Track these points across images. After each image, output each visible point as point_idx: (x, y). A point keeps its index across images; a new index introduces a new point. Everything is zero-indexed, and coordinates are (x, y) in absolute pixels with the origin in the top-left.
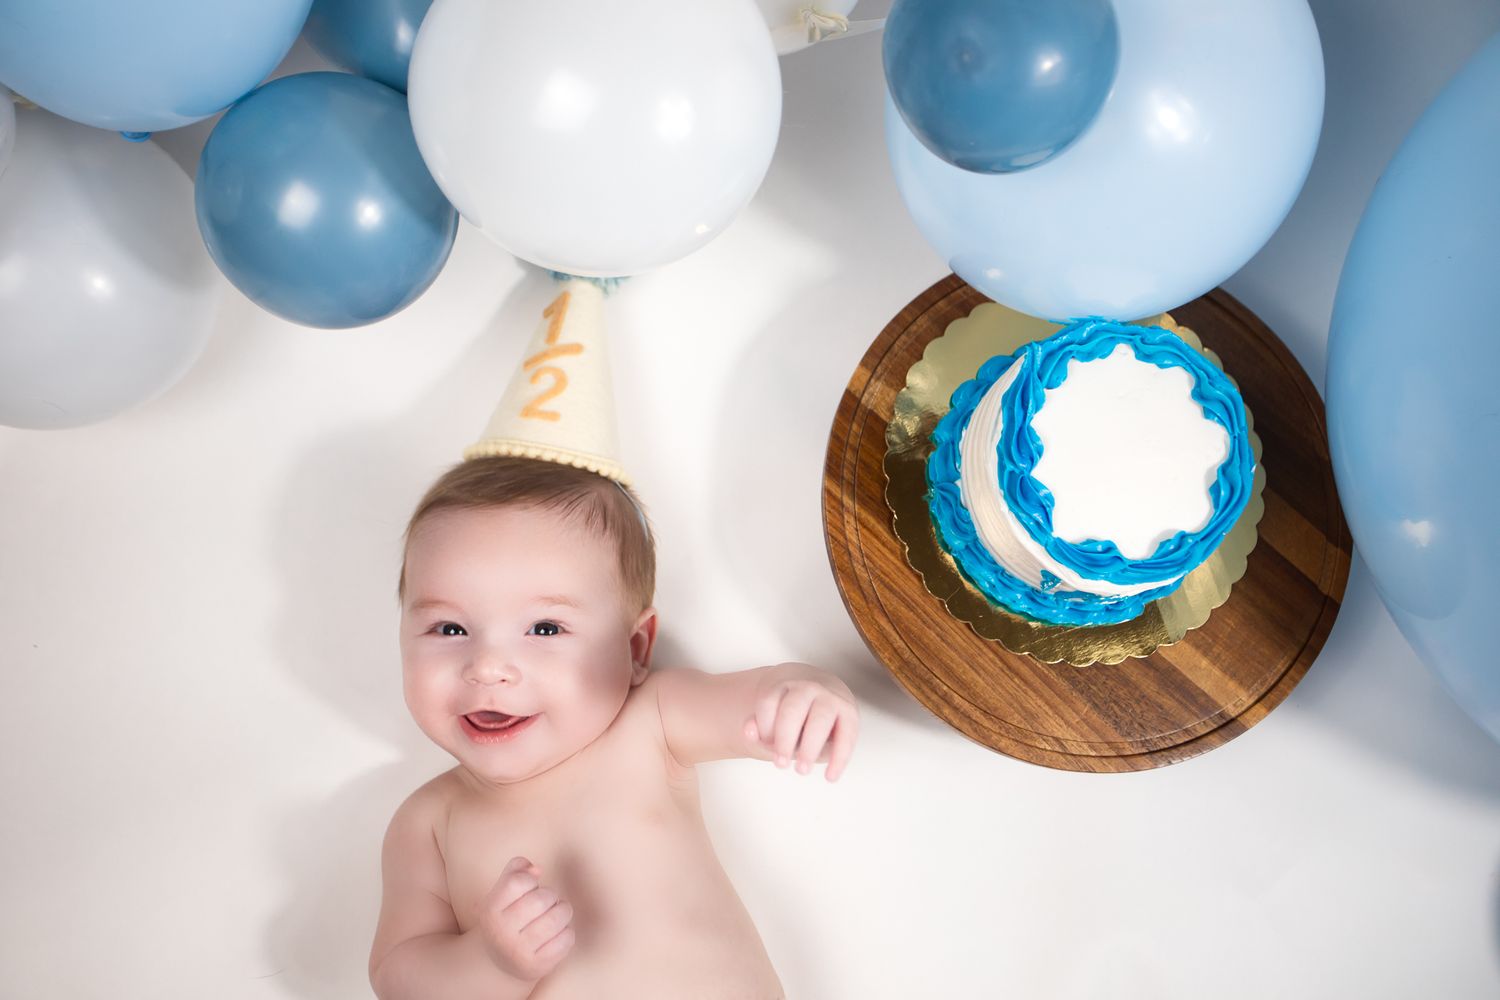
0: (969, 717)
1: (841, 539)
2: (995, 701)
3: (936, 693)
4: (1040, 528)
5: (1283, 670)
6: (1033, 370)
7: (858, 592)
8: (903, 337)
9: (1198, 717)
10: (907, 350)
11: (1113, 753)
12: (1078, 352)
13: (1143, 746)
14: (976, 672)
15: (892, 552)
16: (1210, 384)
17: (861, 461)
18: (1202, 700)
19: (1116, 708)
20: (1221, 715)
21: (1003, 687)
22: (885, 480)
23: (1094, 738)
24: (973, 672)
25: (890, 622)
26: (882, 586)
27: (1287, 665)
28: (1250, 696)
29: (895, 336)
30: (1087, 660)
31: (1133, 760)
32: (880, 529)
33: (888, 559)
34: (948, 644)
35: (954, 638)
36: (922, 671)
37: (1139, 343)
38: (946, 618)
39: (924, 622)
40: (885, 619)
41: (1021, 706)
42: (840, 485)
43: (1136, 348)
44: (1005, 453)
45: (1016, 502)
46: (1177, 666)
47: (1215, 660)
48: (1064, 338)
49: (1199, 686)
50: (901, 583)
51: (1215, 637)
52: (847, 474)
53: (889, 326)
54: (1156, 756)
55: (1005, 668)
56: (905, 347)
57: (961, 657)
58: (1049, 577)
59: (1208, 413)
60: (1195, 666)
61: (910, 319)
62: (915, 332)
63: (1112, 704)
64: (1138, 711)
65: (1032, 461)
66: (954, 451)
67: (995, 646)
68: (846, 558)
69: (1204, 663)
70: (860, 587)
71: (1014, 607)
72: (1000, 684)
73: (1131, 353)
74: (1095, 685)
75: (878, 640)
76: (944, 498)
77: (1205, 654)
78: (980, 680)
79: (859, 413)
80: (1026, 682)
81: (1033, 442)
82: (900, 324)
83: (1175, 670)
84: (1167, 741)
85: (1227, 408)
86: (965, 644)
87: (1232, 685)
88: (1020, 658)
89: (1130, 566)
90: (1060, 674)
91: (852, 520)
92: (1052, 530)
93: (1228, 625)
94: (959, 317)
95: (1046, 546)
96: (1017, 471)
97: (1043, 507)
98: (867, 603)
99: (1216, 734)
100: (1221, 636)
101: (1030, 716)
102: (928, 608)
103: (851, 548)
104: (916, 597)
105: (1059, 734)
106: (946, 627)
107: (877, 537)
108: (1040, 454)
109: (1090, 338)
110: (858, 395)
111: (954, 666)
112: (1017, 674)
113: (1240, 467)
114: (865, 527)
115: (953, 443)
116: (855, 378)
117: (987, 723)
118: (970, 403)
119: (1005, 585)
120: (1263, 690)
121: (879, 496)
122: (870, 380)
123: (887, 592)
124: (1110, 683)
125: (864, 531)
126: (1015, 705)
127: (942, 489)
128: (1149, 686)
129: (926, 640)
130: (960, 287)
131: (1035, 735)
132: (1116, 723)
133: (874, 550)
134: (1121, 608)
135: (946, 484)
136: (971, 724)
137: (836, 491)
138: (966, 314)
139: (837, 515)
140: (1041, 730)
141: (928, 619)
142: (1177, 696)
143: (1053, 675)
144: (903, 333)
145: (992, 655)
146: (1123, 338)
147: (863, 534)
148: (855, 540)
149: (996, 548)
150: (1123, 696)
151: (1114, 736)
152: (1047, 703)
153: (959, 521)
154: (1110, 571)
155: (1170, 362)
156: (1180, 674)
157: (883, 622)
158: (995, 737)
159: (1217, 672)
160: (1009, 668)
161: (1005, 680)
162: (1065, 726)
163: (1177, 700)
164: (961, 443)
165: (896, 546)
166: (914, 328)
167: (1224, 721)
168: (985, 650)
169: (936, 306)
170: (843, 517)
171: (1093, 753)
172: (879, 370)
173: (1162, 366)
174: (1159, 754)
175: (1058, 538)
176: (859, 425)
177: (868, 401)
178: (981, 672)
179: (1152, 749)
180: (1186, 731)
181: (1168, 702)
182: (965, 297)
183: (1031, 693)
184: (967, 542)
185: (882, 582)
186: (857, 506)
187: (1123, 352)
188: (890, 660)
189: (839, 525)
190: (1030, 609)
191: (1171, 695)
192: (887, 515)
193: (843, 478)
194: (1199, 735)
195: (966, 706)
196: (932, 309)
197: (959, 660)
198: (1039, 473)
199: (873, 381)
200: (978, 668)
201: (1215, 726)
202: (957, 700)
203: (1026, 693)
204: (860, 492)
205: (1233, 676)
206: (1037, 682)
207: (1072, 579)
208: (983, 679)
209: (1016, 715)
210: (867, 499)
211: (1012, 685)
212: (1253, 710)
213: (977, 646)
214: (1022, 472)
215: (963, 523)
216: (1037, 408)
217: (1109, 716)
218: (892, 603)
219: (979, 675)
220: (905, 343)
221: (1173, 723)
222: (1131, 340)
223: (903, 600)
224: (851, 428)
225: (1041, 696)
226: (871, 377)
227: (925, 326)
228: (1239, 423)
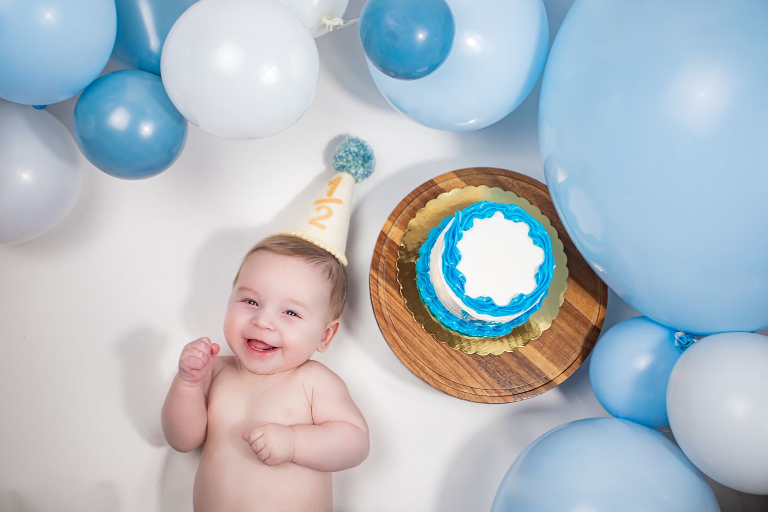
0: (432, 377)
1: (377, 297)
2: (444, 370)
3: (418, 366)
4: (460, 291)
5: (575, 359)
6: (458, 222)
7: (384, 320)
8: (408, 208)
9: (535, 379)
10: (409, 213)
11: (497, 395)
12: (478, 215)
13: (510, 392)
14: (436, 357)
15: (400, 303)
16: (535, 229)
17: (387, 262)
18: (537, 371)
19: (498, 374)
20: (546, 378)
21: (448, 364)
22: (397, 271)
23: (488, 387)
24: (435, 357)
25: (398, 334)
26: (395, 318)
27: (576, 357)
28: (559, 370)
29: (404, 207)
30: (486, 353)
31: (505, 398)
32: (395, 293)
33: (397, 306)
34: (423, 344)
35: (426, 342)
36: (412, 356)
37: (505, 212)
38: (423, 333)
39: (413, 335)
40: (396, 333)
41: (456, 372)
42: (377, 273)
43: (504, 214)
44: (445, 258)
45: (449, 280)
46: (527, 356)
47: (544, 354)
48: (472, 208)
49: (536, 365)
50: (403, 317)
51: (544, 343)
52: (380, 268)
53: (401, 203)
54: (516, 396)
55: (449, 356)
56: (408, 212)
57: (429, 350)
58: (465, 313)
59: (535, 243)
60: (535, 356)
61: (410, 200)
62: (413, 205)
63: (497, 373)
64: (508, 376)
65: (456, 262)
66: (427, 258)
67: (444, 345)
68: (379, 305)
69: (539, 355)
70: (385, 319)
71: (454, 328)
72: (447, 363)
73: (502, 216)
74: (489, 364)
75: (392, 342)
76: (423, 279)
77: (539, 351)
78: (438, 361)
79: (387, 241)
80: (458, 362)
81: (457, 254)
82: (406, 201)
83: (525, 358)
84: (521, 390)
85: (542, 240)
86: (431, 345)
87: (551, 365)
88: (456, 351)
89: (499, 308)
90: (473, 359)
91: (382, 289)
92: (464, 292)
93: (550, 338)
94: (432, 199)
95: (462, 299)
96: (450, 266)
97: (460, 281)
98: (387, 326)
99: (543, 387)
100: (547, 343)
101: (460, 377)
102: (415, 329)
103: (381, 301)
104: (410, 323)
105: (472, 386)
106: (423, 336)
107: (393, 296)
108: (460, 259)
109: (482, 210)
110: (386, 233)
111: (426, 354)
112: (454, 358)
113: (548, 266)
114: (388, 292)
115: (427, 255)
116: (385, 225)
117: (440, 380)
118: (435, 237)
119: (448, 317)
120: (565, 368)
121: (395, 278)
122: (391, 227)
123: (397, 321)
124: (496, 363)
125: (387, 293)
126: (453, 372)
127: (422, 275)
128: (514, 365)
129: (414, 343)
130: (434, 186)
131: (462, 386)
132: (498, 381)
133: (392, 302)
134: (500, 329)
135: (424, 273)
136: (433, 380)
137: (375, 275)
138: (436, 197)
139: (375, 286)
140: (465, 384)
141: (415, 333)
142: (526, 369)
143: (470, 359)
144: (407, 206)
145: (443, 350)
146: (499, 209)
147: (387, 296)
148: (383, 298)
149: (444, 301)
150: (502, 369)
151: (497, 387)
152: (468, 372)
153: (429, 290)
154: (490, 310)
155: (518, 220)
156: (527, 359)
157: (395, 334)
158: (444, 386)
159: (544, 359)
160: (451, 355)
161: (449, 361)
162: (475, 382)
163: (526, 371)
164: (431, 255)
165: (402, 301)
166: (412, 204)
167: (547, 381)
168: (440, 347)
169: (423, 194)
170: (378, 287)
171: (488, 395)
172: (396, 222)
173: (515, 222)
174: (517, 395)
175: (467, 296)
176: (387, 246)
177: (391, 236)
178: (438, 357)
179: (515, 393)
180: (530, 385)
181: (522, 373)
182: (436, 190)
183: (460, 367)
184: (432, 299)
185: (395, 316)
186: (384, 282)
187: (499, 216)
188: (397, 351)
189: (377, 291)
190: (460, 329)
191: (524, 369)
192: (398, 287)
193: (378, 270)
194: (536, 387)
195: (431, 372)
196: (421, 195)
197: (429, 352)
198: (459, 267)
199: (393, 227)
200: (437, 356)
201: (543, 383)
202: (428, 370)
203: (458, 367)
204: (386, 277)
205: (552, 361)
206: (463, 362)
207: (475, 314)
208: (439, 360)
209: (453, 377)
210: (389, 279)
211: (452, 363)
212: (561, 376)
213: (436, 346)
214: (452, 267)
215: (430, 290)
216: (459, 239)
217: (495, 378)
218: (399, 326)
219: (437, 358)
220: (408, 210)
221: (524, 382)
222: (501, 210)
223: (404, 325)
224: (383, 247)
225: (465, 368)
226: (393, 225)
227: (417, 203)
228: (548, 247)
